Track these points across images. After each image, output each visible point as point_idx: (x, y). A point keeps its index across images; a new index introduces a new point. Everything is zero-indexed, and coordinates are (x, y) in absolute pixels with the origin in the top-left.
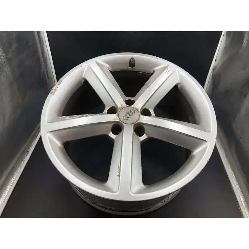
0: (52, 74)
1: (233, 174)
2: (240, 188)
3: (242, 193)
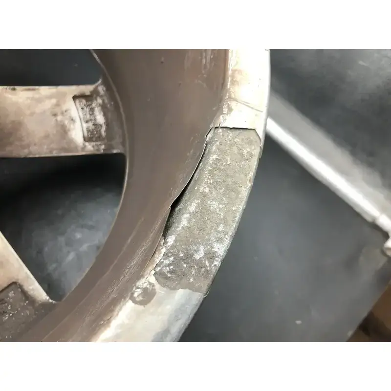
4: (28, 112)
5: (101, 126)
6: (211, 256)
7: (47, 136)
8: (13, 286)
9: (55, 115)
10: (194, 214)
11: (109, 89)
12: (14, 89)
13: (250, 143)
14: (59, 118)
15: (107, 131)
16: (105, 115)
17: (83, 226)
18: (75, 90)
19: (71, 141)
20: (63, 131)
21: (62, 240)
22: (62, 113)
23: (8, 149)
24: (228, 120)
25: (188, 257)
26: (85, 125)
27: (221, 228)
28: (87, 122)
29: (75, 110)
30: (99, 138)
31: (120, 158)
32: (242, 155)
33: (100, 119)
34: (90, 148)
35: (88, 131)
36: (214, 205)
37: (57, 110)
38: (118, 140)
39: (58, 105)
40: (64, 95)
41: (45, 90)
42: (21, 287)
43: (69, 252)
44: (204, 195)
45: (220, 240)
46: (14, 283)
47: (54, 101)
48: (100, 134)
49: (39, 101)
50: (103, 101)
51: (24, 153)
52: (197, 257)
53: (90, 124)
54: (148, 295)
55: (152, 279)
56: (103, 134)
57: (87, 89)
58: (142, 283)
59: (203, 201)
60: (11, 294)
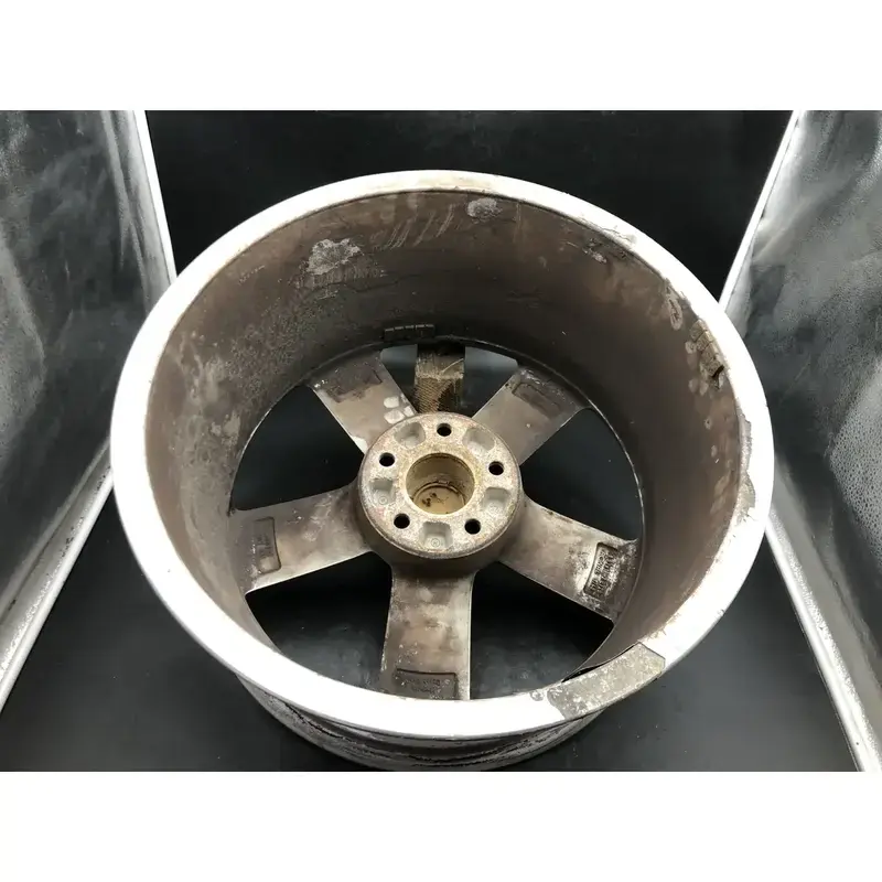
0: (159, 250)
1: (824, 624)
2: (849, 680)
3: (859, 695)
4: (551, 539)
5: (610, 584)
6: (583, 706)
7: (554, 568)
8: (452, 677)
9: (572, 552)
10: (588, 679)
11: (638, 553)
12: (551, 514)
13: (656, 664)
14: (574, 557)
15: (611, 593)
16: (620, 576)
17: (534, 670)
18: (605, 537)
19: (572, 584)
20: (571, 570)
21: (508, 669)
22: (579, 554)
23: (517, 562)
24: (648, 642)
25: (570, 697)
26: (593, 576)
27: (599, 697)
28: (596, 573)
29: (592, 556)
30: (600, 595)
31: (608, 625)
32: (644, 667)
33: (613, 577)
34: (585, 600)
35: (594, 582)
36: (604, 683)
37: (577, 549)
38: (617, 606)
39: (580, 544)
40: (590, 537)
41: (576, 526)
42: (457, 681)
43: (506, 686)
44: (602, 674)
45: (593, 702)
46: (455, 675)
47: (579, 539)
48: (604, 591)
49: (566, 533)
50: (627, 561)
51: (524, 572)
52: (575, 700)
53: (600, 577)
54: (539, 698)
55: (546, 692)
56: (607, 593)
57: (617, 542)
58: (540, 691)
59: (599, 676)
60: (447, 681)
